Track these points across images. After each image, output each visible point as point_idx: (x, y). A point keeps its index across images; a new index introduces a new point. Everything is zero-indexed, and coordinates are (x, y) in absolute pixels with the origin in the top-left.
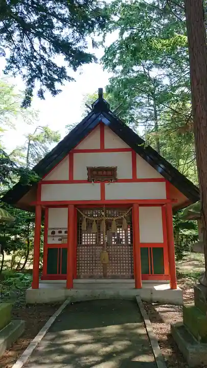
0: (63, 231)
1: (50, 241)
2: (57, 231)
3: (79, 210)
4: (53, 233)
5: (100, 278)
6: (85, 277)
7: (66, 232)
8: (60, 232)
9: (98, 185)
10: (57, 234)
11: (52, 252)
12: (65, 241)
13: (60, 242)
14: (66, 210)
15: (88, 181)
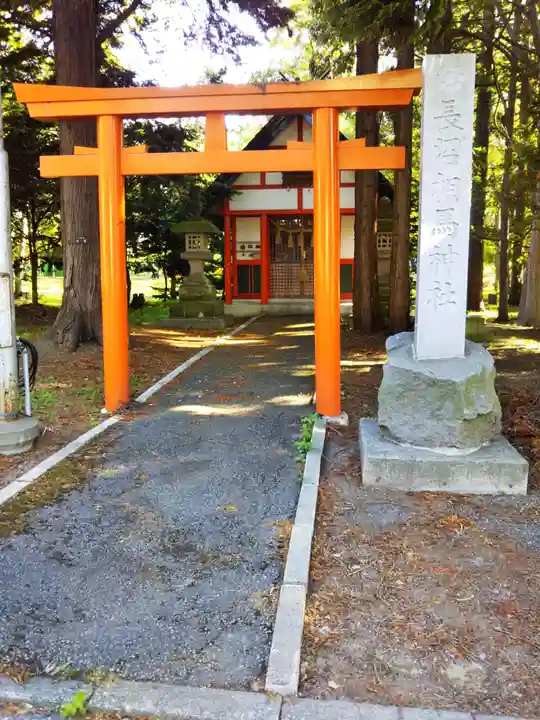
0: (254, 245)
1: (240, 257)
2: (246, 246)
3: (272, 220)
4: (243, 247)
5: (296, 297)
6: (280, 297)
7: (257, 247)
8: (250, 247)
9: (294, 192)
10: (247, 249)
11: (242, 268)
12: (257, 257)
13: (250, 259)
14: (257, 221)
15: (283, 186)
